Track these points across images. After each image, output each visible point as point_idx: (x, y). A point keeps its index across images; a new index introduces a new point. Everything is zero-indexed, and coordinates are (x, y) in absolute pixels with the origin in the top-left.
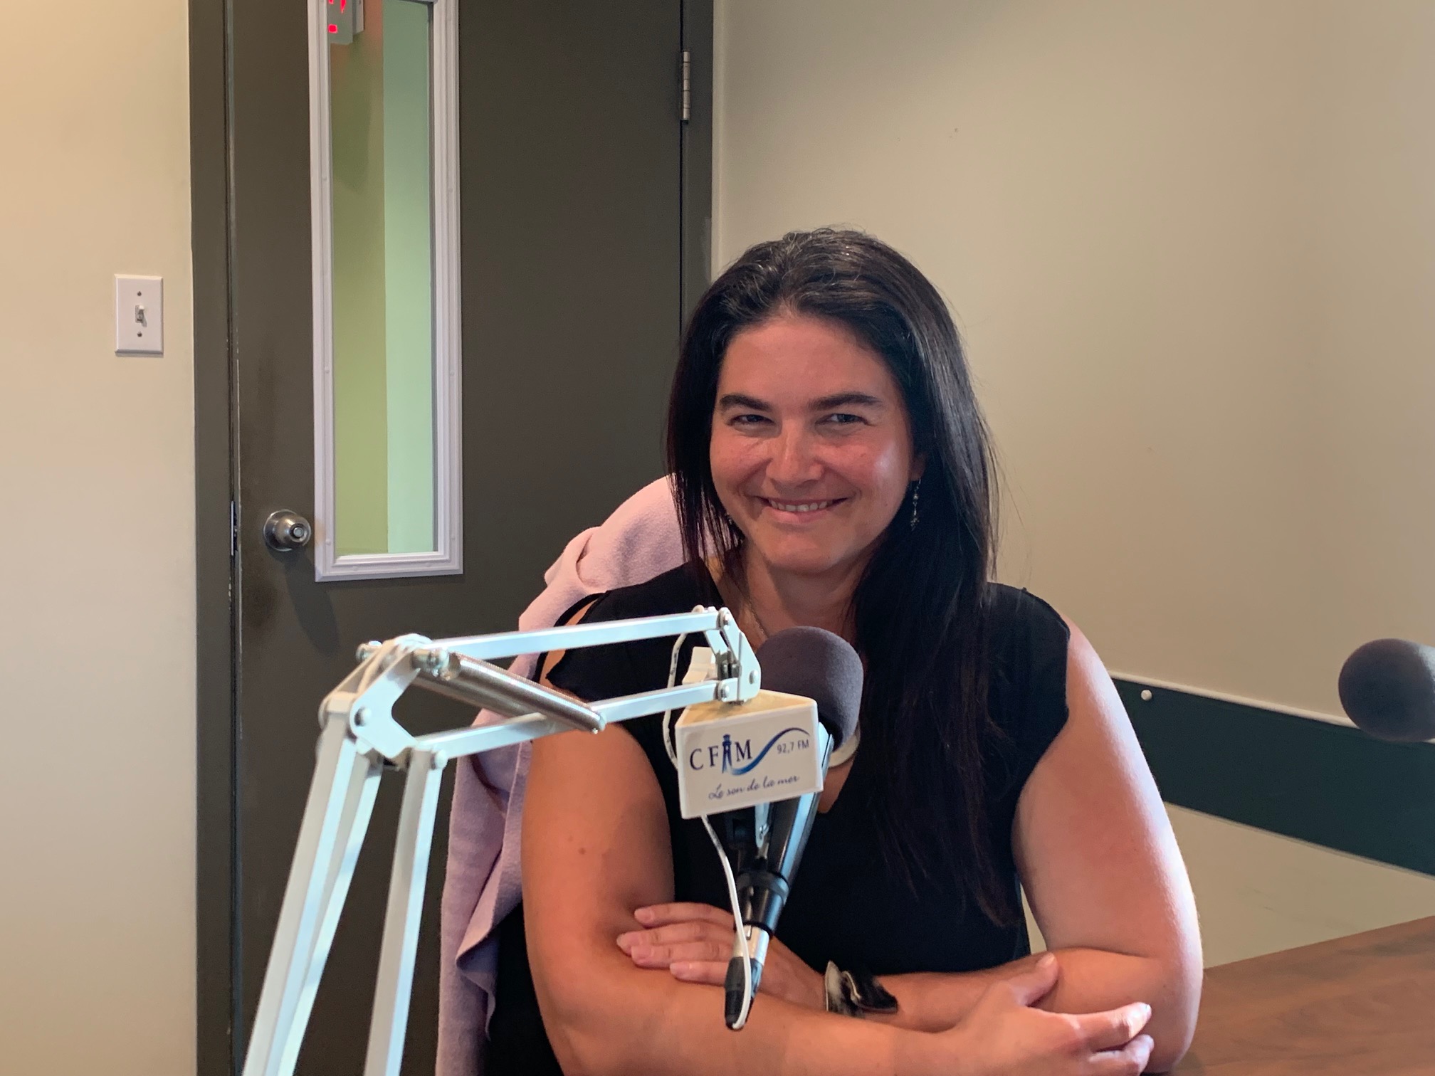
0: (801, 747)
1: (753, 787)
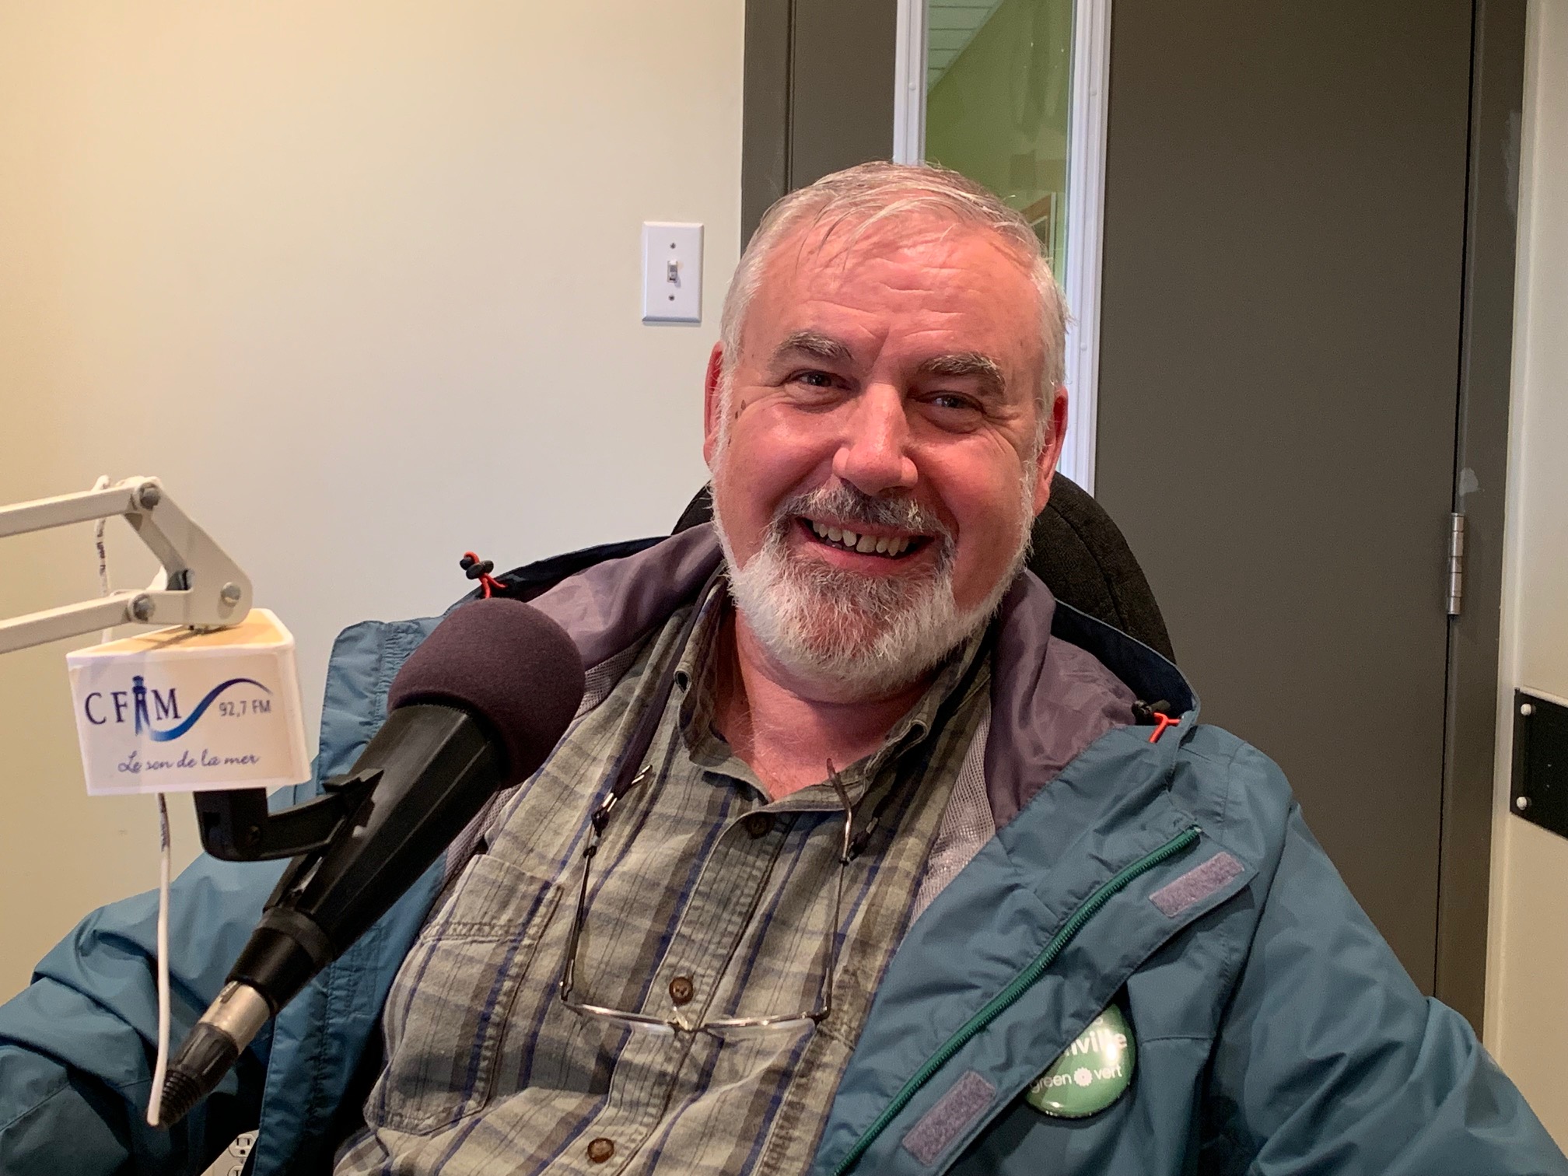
0: (258, 709)
1: (185, 762)
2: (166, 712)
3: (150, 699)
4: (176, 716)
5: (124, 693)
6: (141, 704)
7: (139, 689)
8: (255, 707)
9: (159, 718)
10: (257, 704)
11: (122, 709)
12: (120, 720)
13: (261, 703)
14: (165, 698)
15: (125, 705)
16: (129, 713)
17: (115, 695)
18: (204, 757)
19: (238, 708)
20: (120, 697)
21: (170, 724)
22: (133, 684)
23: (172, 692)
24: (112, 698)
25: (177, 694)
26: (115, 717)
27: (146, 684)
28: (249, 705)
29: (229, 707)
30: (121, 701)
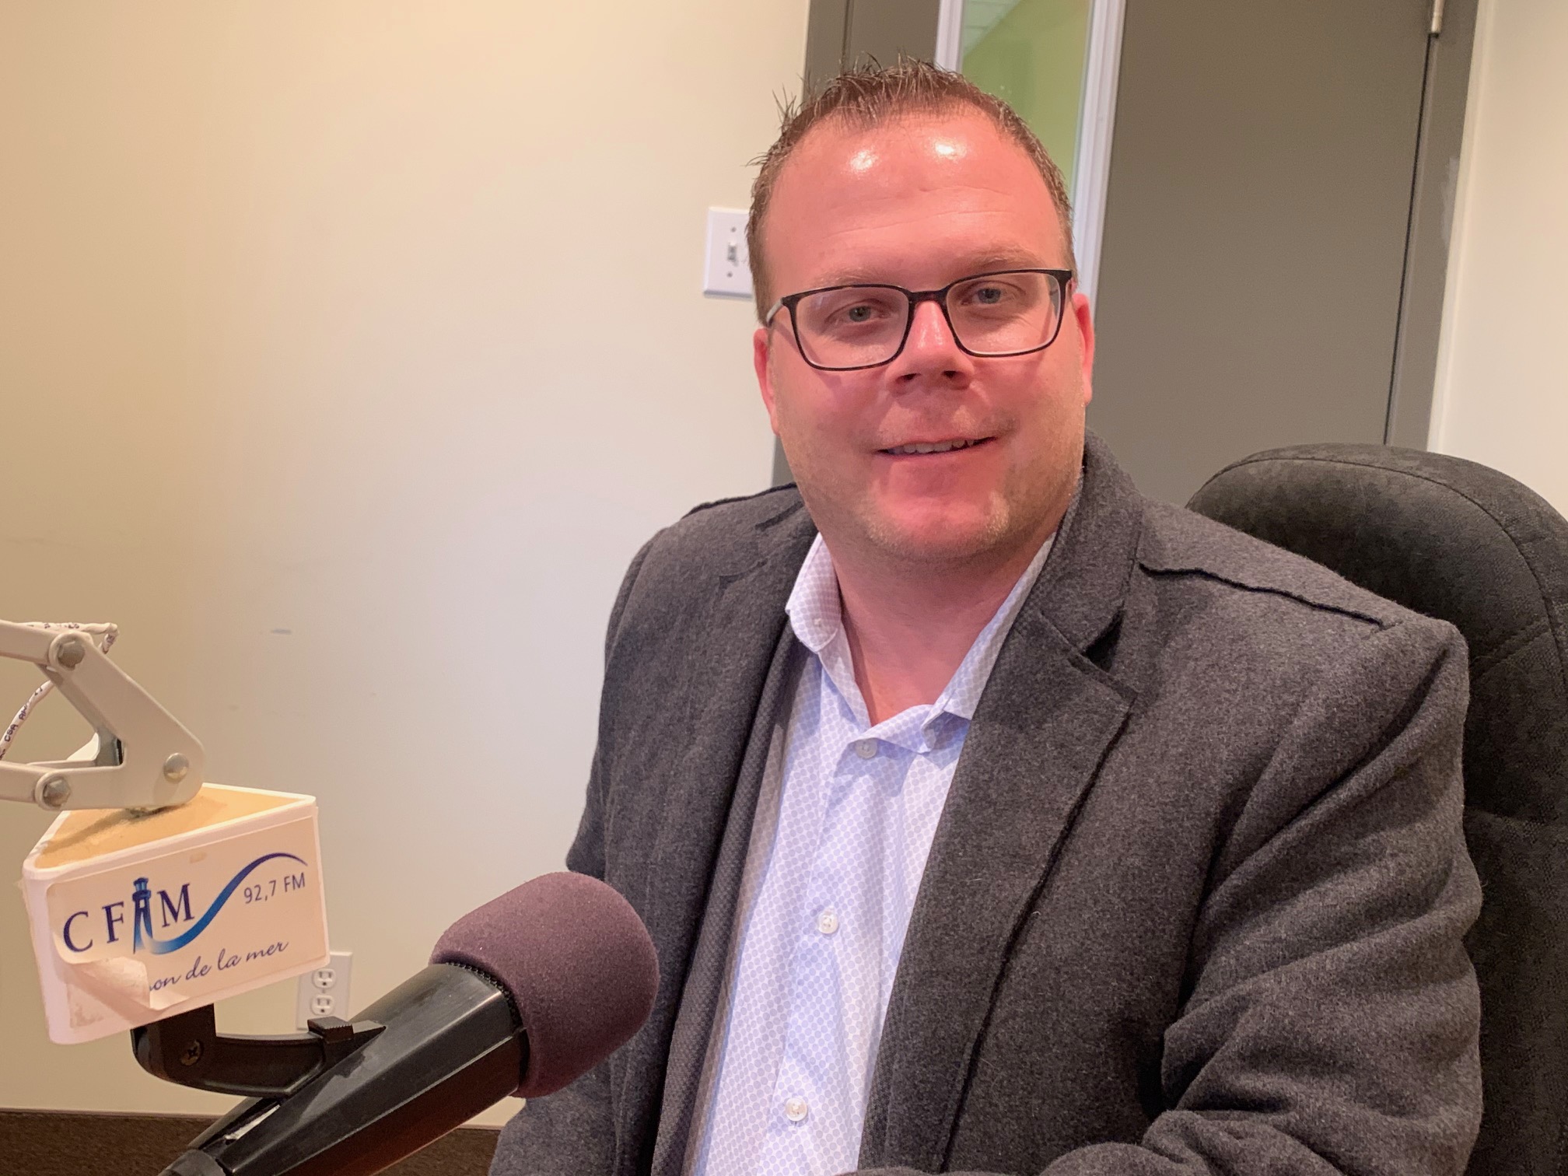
2: (175, 915)
3: (155, 902)
4: (188, 917)
5: (121, 904)
6: (143, 913)
7: (141, 895)
8: (286, 884)
9: (166, 925)
10: (290, 880)
11: (115, 924)
12: (112, 938)
13: (294, 877)
14: (175, 898)
15: (121, 919)
16: (125, 929)
17: (108, 909)
18: (219, 961)
19: (266, 890)
20: (116, 913)
21: (182, 927)
22: (133, 890)
23: (185, 889)
24: (104, 912)
25: (189, 889)
26: (107, 937)
27: (149, 887)
28: (280, 885)
29: (255, 892)
30: (115, 915)
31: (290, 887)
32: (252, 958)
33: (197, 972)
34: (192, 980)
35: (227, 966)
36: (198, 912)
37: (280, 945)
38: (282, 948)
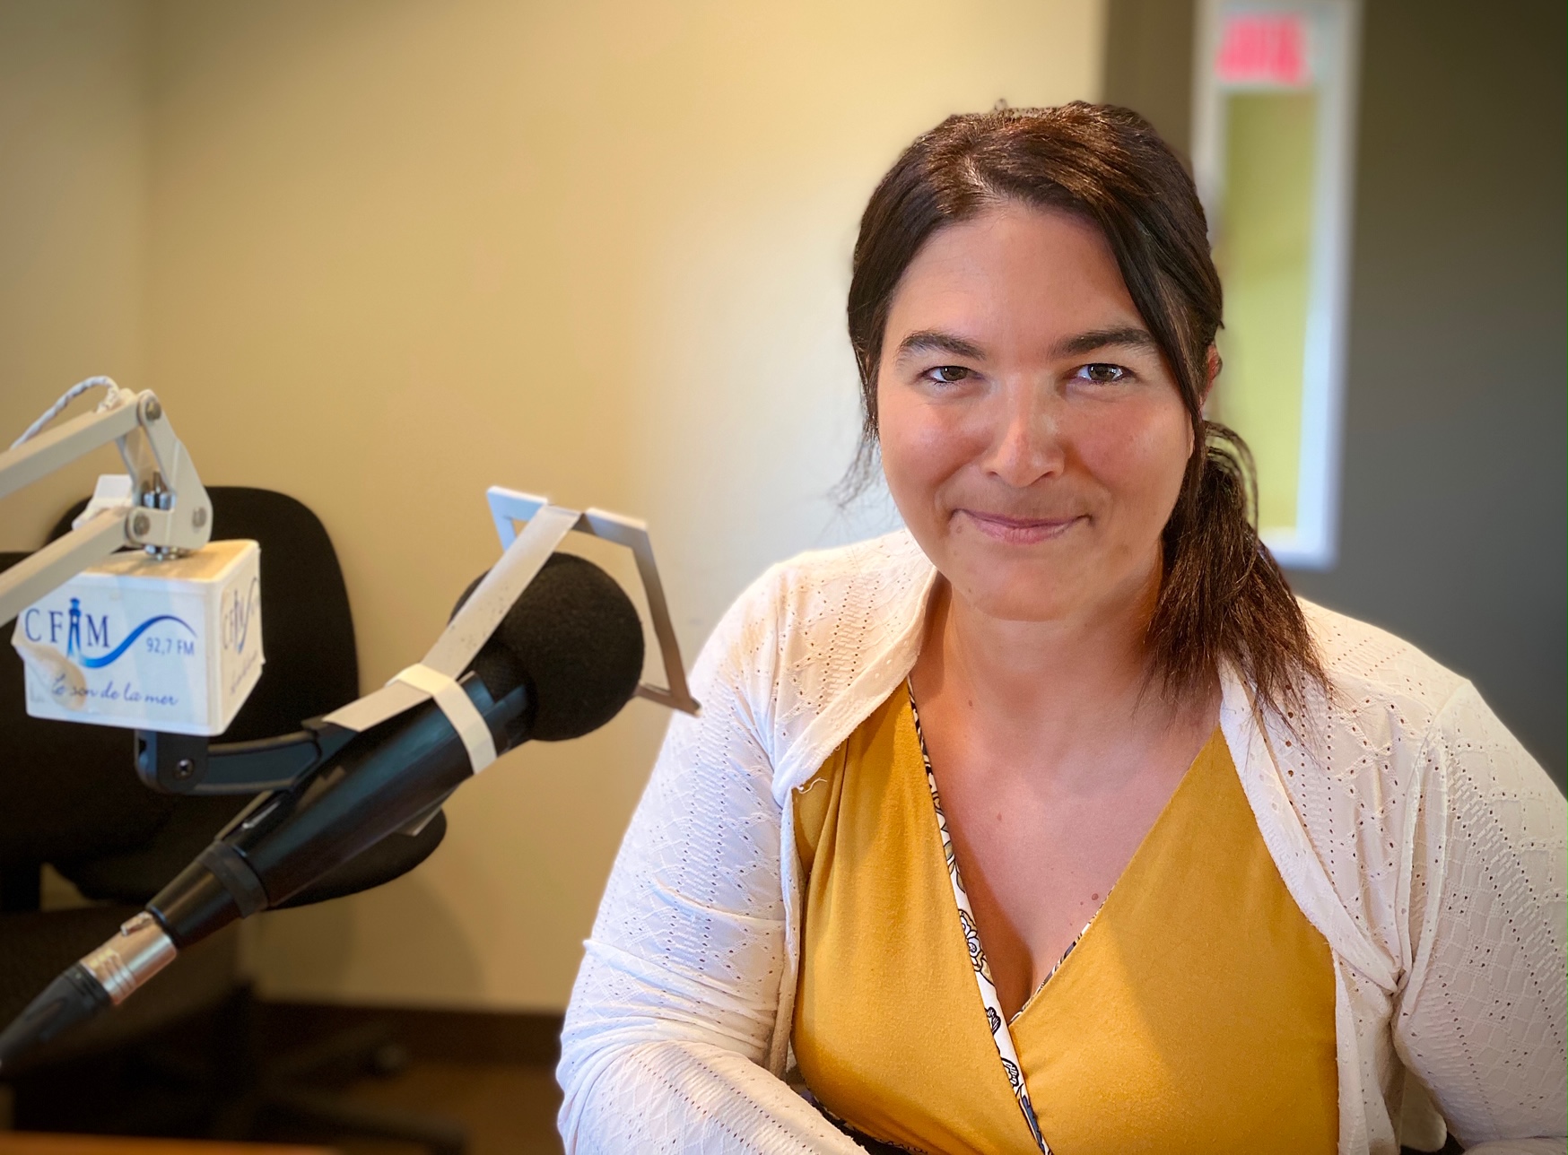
2: (97, 638)
3: (83, 622)
4: (106, 644)
5: (61, 614)
6: (75, 627)
7: (75, 612)
8: (179, 647)
9: (90, 644)
10: (182, 644)
11: (57, 630)
12: (53, 640)
13: (185, 644)
14: (98, 623)
15: (60, 626)
16: (63, 634)
17: (52, 614)
18: (126, 690)
19: (164, 646)
20: (57, 618)
21: (99, 652)
22: (69, 606)
23: (104, 620)
24: (49, 617)
25: (109, 622)
26: (50, 637)
27: (81, 607)
28: (175, 646)
29: (155, 643)
30: (57, 622)
31: (182, 650)
32: (149, 701)
33: (110, 693)
34: (105, 699)
35: (131, 699)
36: (114, 643)
37: (171, 699)
38: (174, 701)
